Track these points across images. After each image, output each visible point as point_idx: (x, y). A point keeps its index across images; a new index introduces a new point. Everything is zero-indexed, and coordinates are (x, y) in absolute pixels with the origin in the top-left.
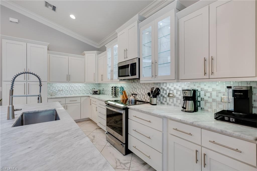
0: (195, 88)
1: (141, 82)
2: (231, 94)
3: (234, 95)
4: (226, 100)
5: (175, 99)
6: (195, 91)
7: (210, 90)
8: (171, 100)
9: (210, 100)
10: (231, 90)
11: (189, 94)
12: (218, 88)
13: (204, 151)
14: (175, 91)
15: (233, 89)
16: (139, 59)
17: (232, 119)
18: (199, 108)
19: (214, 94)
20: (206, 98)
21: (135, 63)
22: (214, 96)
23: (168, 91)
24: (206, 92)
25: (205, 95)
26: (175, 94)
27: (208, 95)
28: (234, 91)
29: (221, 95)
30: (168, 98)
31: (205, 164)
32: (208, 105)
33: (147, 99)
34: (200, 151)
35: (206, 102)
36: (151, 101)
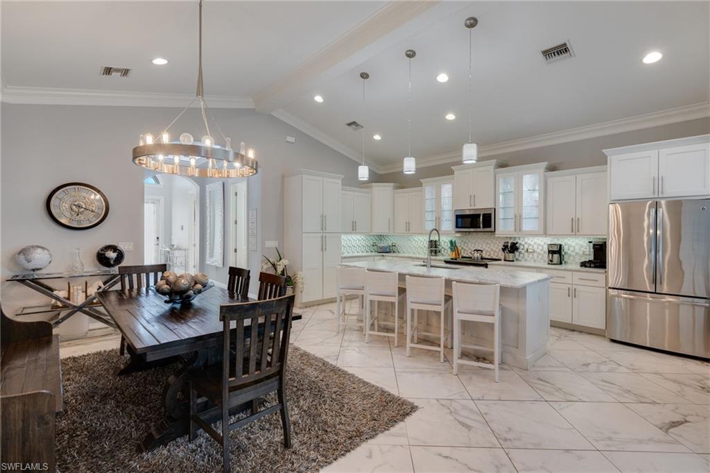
0: (559, 242)
1: (496, 236)
2: (592, 247)
3: (594, 248)
4: (587, 253)
5: (535, 255)
6: (561, 246)
7: (573, 244)
8: (531, 256)
9: (573, 254)
10: (592, 244)
11: (555, 249)
12: (581, 243)
13: (574, 287)
14: (535, 246)
15: (593, 243)
16: (495, 209)
17: (592, 265)
18: (563, 262)
19: (577, 247)
20: (569, 252)
21: (490, 214)
22: (577, 250)
23: (526, 246)
24: (570, 246)
25: (569, 249)
26: (536, 250)
27: (572, 249)
28: (594, 245)
29: (583, 249)
30: (526, 254)
31: (575, 296)
32: (572, 258)
33: (501, 255)
34: (571, 288)
35: (570, 256)
36: (505, 257)
